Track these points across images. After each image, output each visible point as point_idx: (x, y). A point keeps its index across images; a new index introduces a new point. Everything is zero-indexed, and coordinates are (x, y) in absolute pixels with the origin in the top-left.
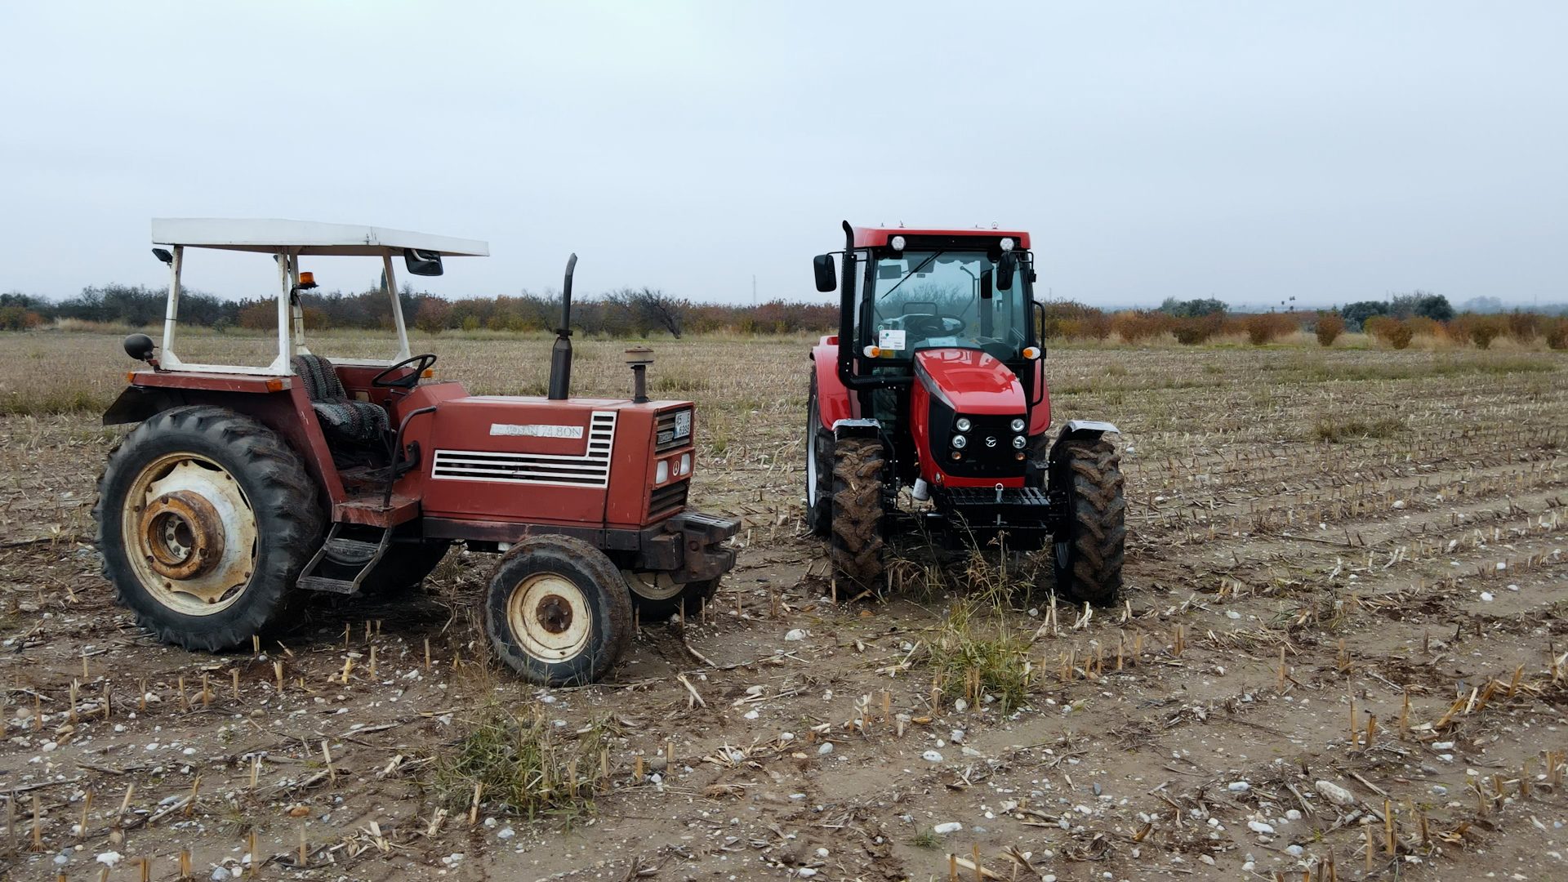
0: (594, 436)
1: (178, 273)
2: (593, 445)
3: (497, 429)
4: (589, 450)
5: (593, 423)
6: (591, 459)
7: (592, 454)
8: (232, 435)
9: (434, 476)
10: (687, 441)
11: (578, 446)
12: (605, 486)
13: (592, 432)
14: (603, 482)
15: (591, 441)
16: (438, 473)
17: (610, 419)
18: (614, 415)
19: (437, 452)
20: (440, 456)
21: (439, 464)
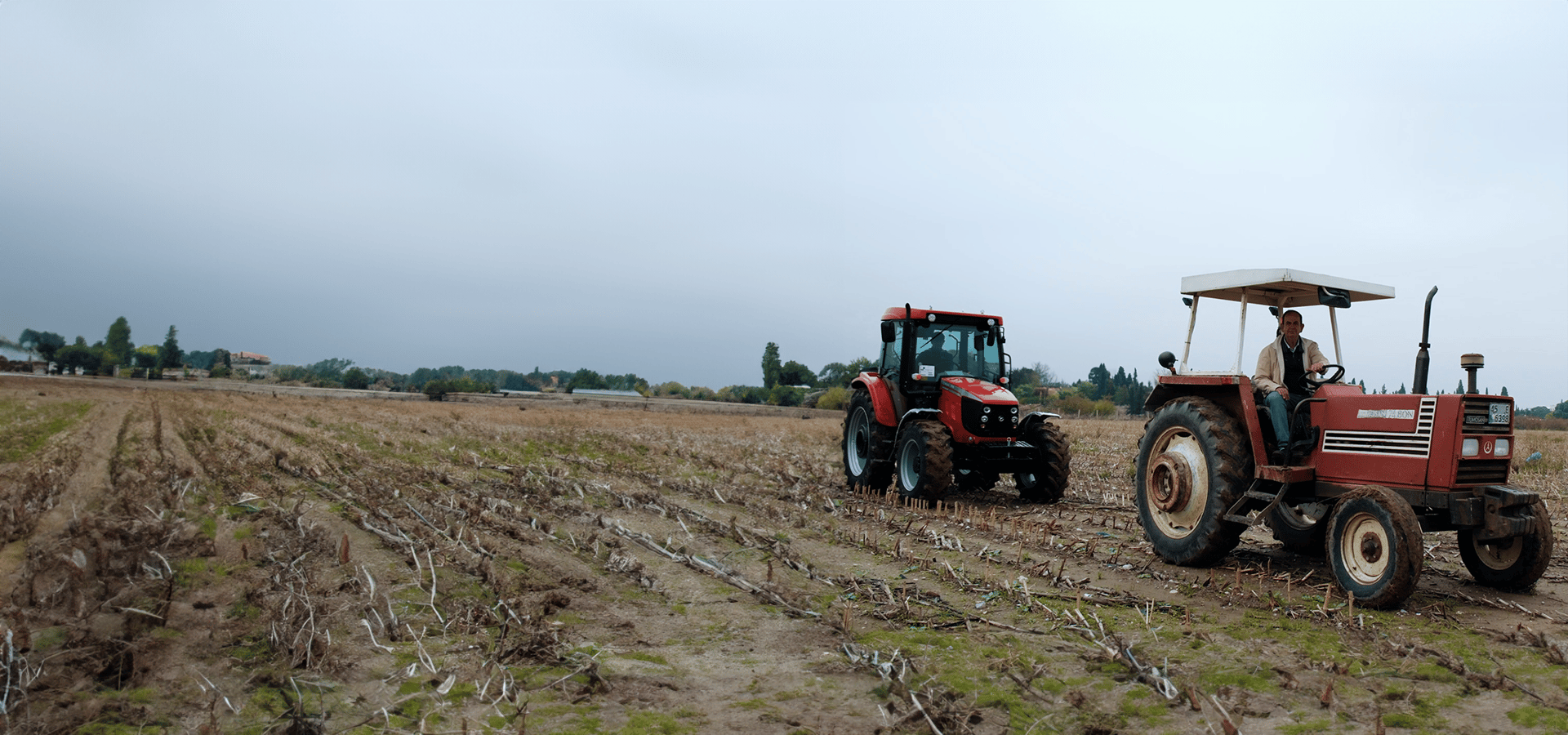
0: (1422, 417)
1: (1194, 312)
2: (1421, 424)
3: (1363, 414)
4: (1418, 428)
5: (1422, 407)
6: (1419, 435)
7: (1420, 431)
8: (1204, 417)
9: (1324, 450)
10: (1507, 429)
11: (1409, 425)
12: (1427, 457)
13: (1421, 414)
14: (1425, 453)
15: (1420, 421)
16: (1326, 447)
17: (1432, 403)
18: (1435, 400)
19: (1326, 432)
20: (1328, 435)
21: (1327, 441)
